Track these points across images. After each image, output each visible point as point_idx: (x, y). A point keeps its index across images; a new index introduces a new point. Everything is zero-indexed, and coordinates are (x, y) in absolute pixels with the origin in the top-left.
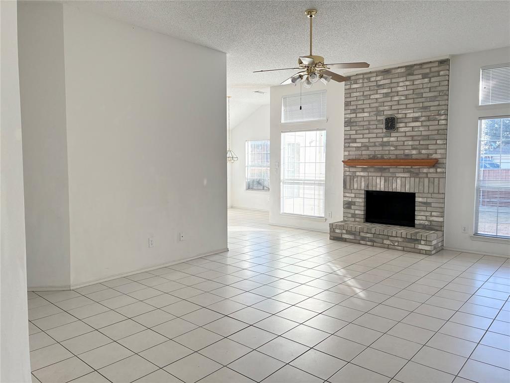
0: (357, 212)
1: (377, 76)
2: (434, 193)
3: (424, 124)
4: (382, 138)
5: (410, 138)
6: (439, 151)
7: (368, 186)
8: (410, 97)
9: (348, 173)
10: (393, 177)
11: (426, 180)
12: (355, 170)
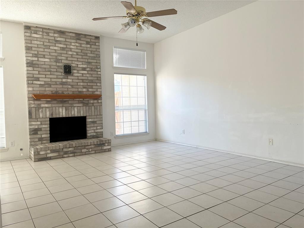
0: (43, 136)
1: (54, 33)
2: (98, 115)
3: (89, 72)
4: (62, 79)
5: (81, 81)
6: (99, 90)
7: (52, 115)
8: (79, 54)
9: (33, 106)
10: (71, 107)
11: (93, 108)
12: (40, 103)
